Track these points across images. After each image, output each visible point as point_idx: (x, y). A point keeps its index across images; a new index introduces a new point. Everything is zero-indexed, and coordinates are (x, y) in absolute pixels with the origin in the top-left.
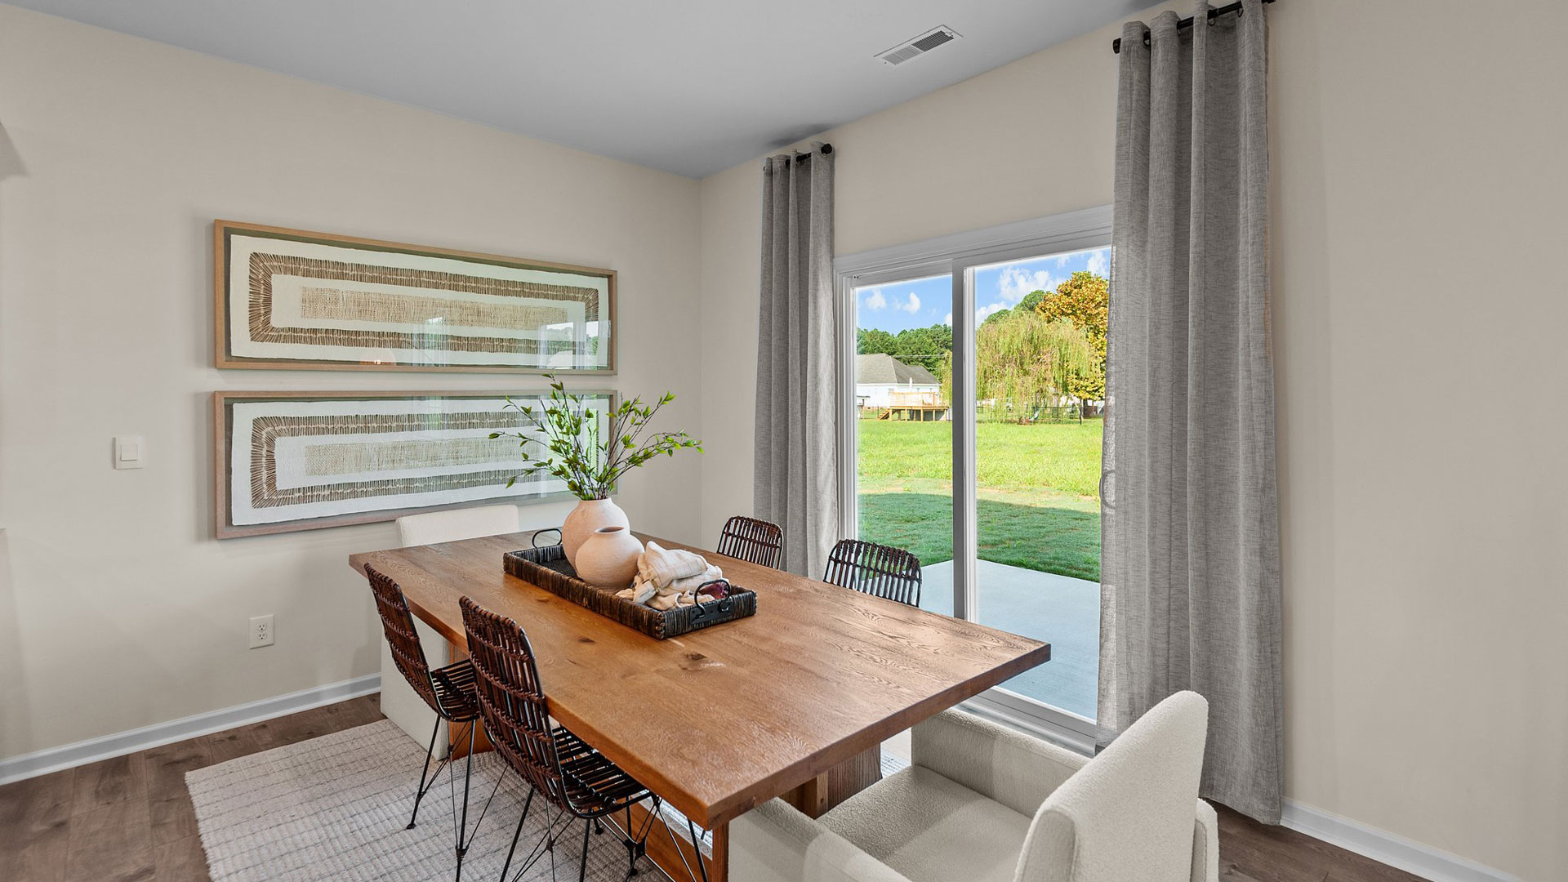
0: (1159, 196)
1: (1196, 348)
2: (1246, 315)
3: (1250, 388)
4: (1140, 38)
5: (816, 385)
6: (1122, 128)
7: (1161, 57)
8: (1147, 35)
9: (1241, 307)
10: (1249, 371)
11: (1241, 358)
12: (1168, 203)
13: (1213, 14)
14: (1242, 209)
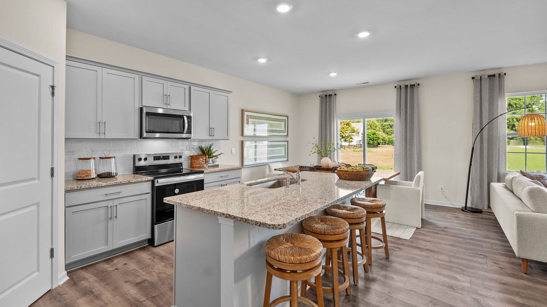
0: (403, 111)
1: (409, 134)
2: (416, 130)
3: (417, 140)
4: (399, 87)
5: (334, 140)
6: (397, 100)
7: (403, 91)
8: (400, 86)
9: (415, 129)
10: (417, 138)
11: (415, 136)
12: (404, 113)
13: (411, 85)
14: (415, 114)
